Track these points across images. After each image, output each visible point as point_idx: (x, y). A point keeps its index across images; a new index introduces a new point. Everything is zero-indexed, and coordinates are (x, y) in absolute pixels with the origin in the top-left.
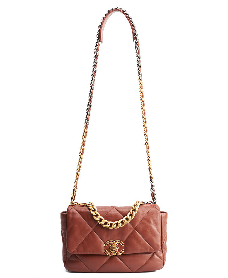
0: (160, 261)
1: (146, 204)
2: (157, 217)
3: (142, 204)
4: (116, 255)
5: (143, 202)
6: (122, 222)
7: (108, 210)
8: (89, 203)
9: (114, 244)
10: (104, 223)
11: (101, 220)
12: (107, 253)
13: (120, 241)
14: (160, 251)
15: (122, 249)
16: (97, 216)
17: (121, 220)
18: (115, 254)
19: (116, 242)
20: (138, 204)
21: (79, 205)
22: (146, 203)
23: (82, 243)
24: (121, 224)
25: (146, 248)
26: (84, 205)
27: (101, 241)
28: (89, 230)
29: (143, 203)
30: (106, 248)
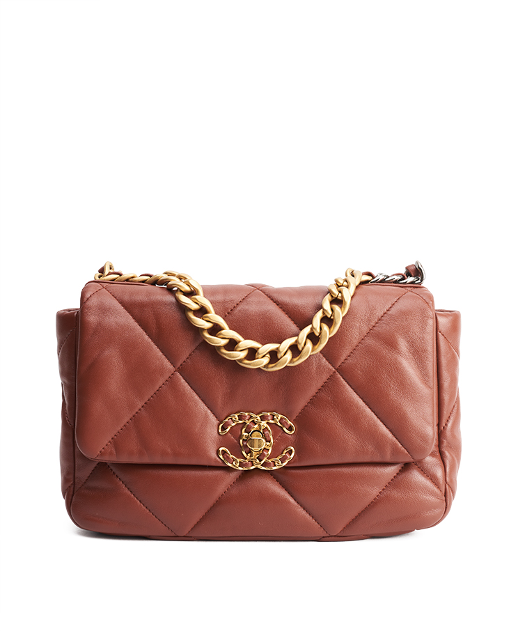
0: (432, 493)
1: (383, 281)
2: (423, 329)
3: (367, 282)
4: (263, 468)
5: (369, 274)
6: (295, 349)
7: (237, 298)
8: (166, 273)
9: (256, 426)
10: (224, 342)
11: (215, 330)
12: (228, 459)
13: (280, 416)
14: (433, 455)
15: (286, 448)
16: (202, 312)
17: (289, 342)
18: (259, 466)
19: (263, 418)
20: (350, 278)
21: (127, 280)
22: (381, 278)
23: (136, 419)
24: (289, 355)
25: (379, 442)
26: (144, 281)
27: (206, 416)
28: (162, 370)
29: (369, 278)
30: (223, 440)
